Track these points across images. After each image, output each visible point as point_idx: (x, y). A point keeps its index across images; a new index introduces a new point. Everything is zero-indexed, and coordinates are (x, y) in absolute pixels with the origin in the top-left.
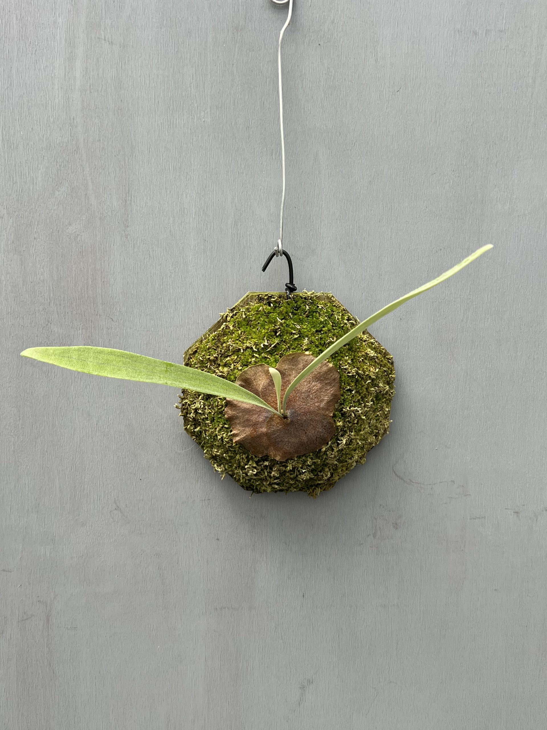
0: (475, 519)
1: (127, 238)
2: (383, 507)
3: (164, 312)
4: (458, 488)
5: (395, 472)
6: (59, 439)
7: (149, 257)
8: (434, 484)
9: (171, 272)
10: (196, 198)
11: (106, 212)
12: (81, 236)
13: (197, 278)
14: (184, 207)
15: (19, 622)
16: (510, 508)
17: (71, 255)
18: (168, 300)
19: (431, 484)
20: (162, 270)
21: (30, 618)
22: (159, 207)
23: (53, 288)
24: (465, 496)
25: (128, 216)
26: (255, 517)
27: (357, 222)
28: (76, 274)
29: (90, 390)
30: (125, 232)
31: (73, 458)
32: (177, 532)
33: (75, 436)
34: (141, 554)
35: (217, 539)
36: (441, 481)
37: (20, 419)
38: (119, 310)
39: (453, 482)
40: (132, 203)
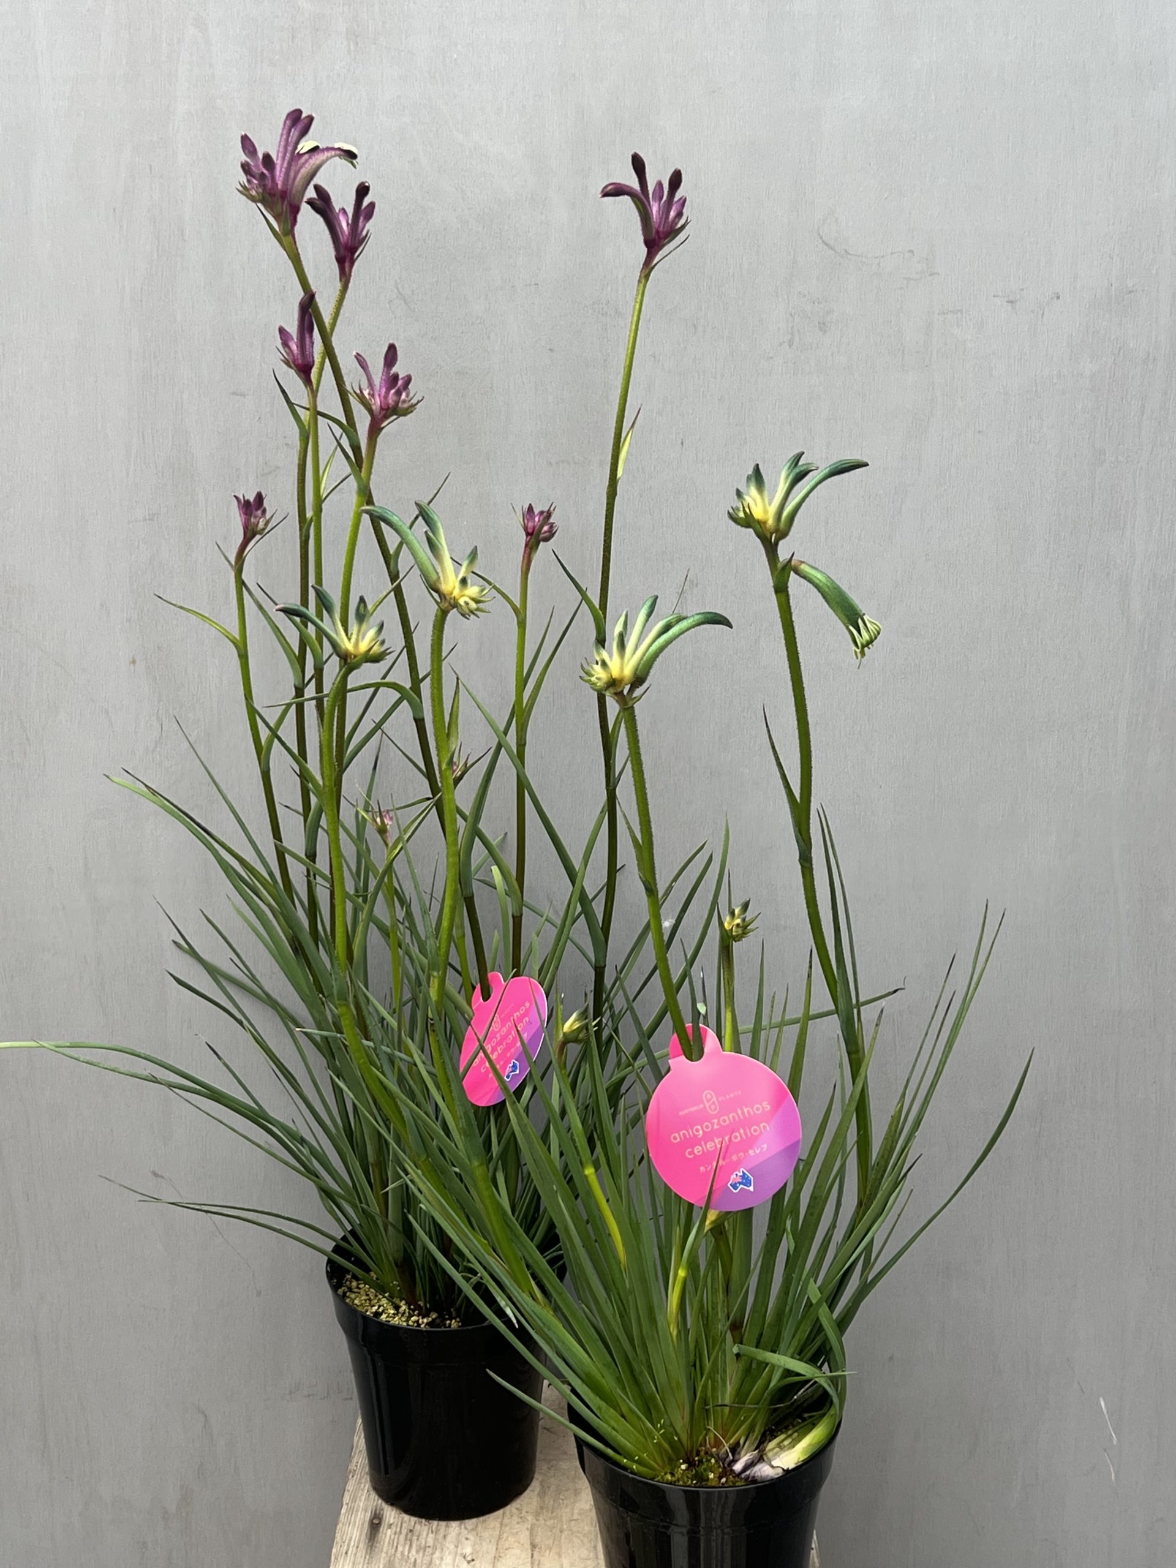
0: (947, 314)
2: (804, 296)
4: (919, 262)
5: (821, 238)
8: (883, 257)
15: (257, 477)
16: (1000, 294)
19: (877, 257)
21: (275, 471)
24: (930, 275)
26: (606, 313)
32: (489, 338)
34: (437, 372)
35: (551, 350)
36: (893, 252)
39: (912, 252)
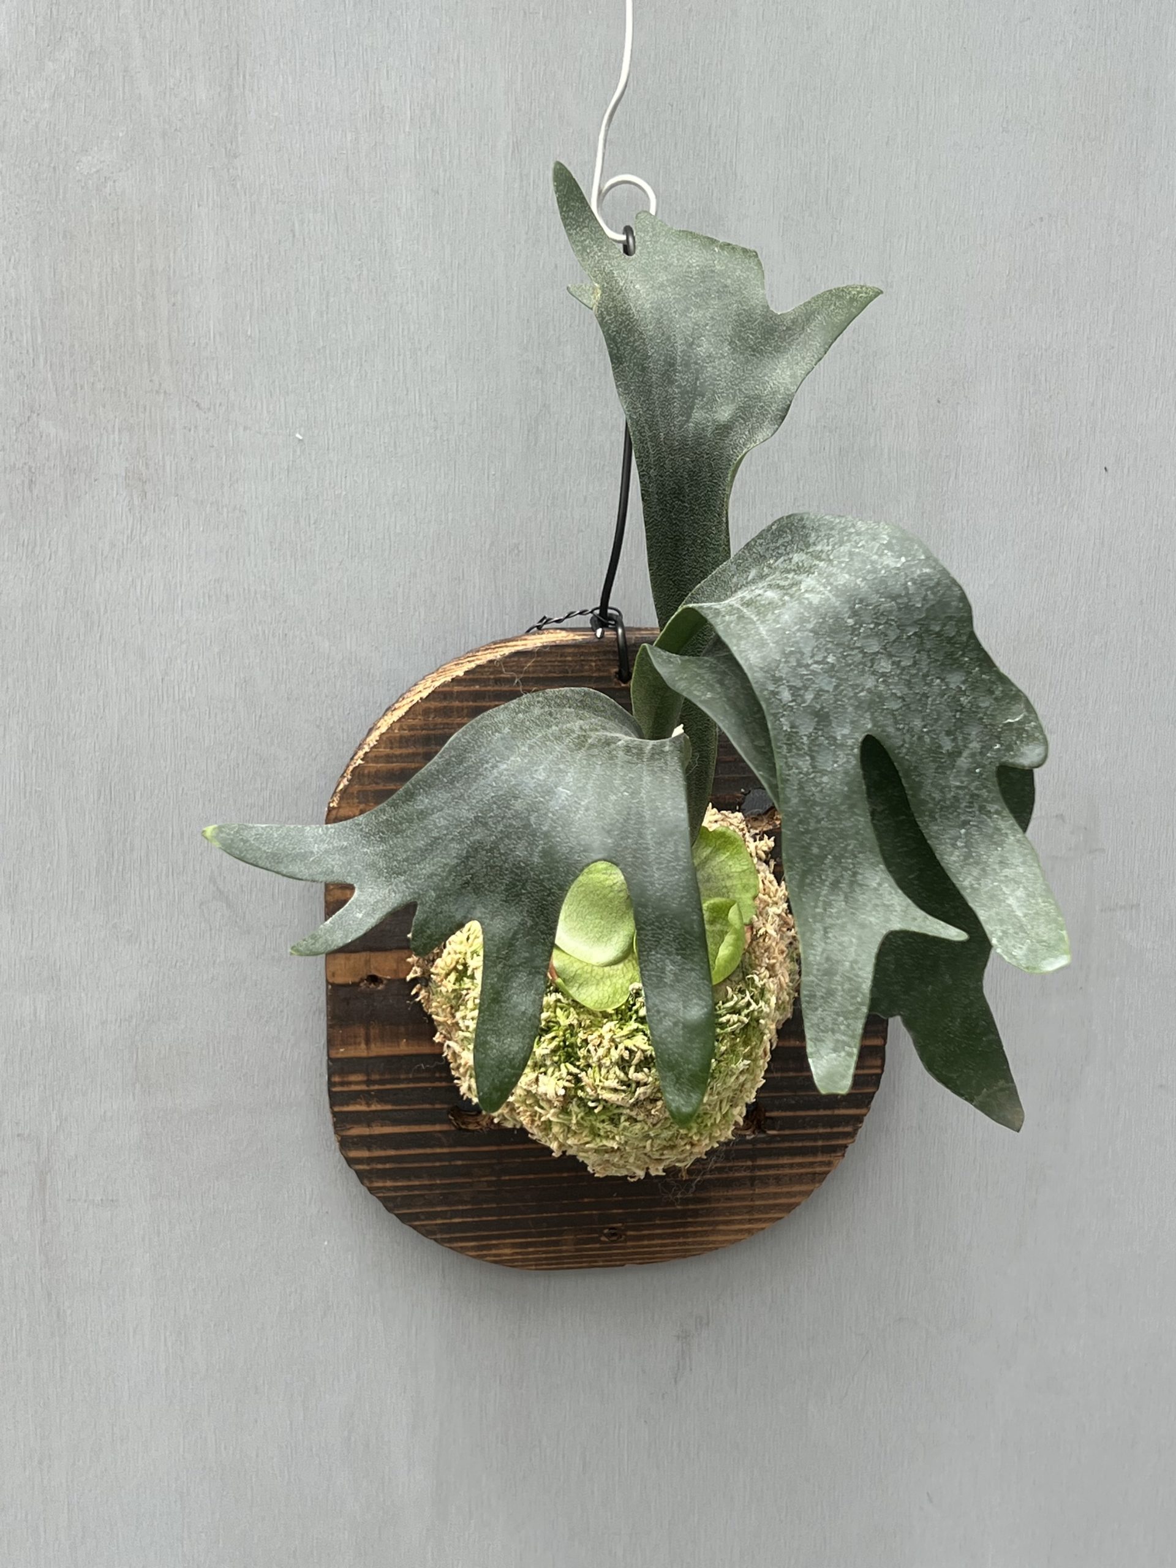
1: (234, 186)
3: (331, 386)
6: (66, 717)
7: (291, 239)
9: (348, 279)
10: (415, 80)
11: (180, 116)
12: (114, 182)
13: (418, 296)
14: (383, 102)
17: (90, 232)
18: (343, 353)
20: (326, 273)
22: (316, 104)
23: (42, 320)
27: (829, 144)
28: (100, 284)
29: (144, 592)
31: (103, 769)
33: (107, 711)
38: (214, 379)
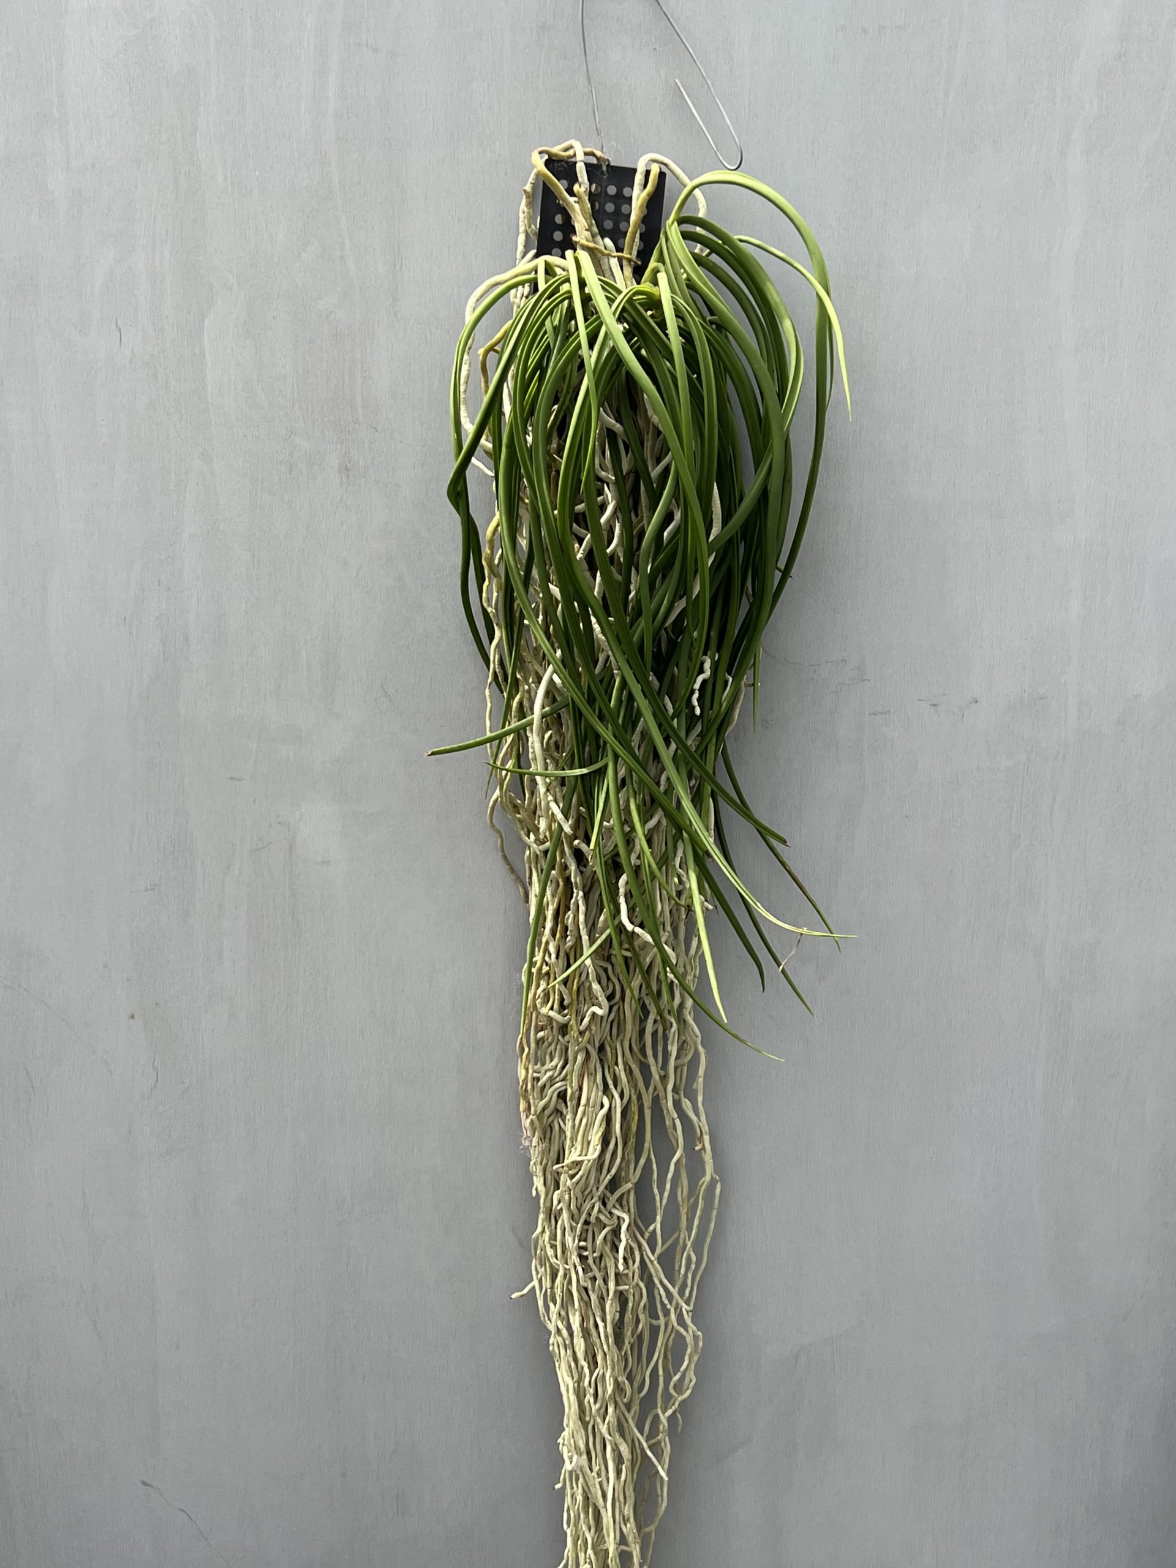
0: (876, 714)
4: (851, 670)
8: (818, 665)
15: (251, 852)
16: (925, 699)
19: (813, 665)
21: (267, 846)
24: (862, 681)
25: (397, 286)
30: (393, 307)
36: (828, 661)
37: (254, 568)
40: (403, 267)
